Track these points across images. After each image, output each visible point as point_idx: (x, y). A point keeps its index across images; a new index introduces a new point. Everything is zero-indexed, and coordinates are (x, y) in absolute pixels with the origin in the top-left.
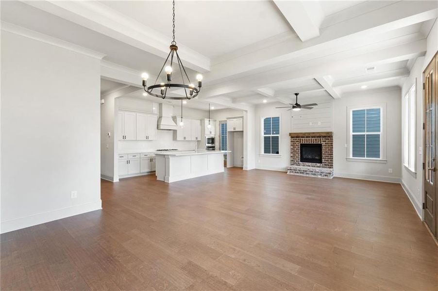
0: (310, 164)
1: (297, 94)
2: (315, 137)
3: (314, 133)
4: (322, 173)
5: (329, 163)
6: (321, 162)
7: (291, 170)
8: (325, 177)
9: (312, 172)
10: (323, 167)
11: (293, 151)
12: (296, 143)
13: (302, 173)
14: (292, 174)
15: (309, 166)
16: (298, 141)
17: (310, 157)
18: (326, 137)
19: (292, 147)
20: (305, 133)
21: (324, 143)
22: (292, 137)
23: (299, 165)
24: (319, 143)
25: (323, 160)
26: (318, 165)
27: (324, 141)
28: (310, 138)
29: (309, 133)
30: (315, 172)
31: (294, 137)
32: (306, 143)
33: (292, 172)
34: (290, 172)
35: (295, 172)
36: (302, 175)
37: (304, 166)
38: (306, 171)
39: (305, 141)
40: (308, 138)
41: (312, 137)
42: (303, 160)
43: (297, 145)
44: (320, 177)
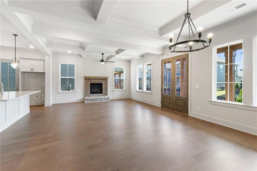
0: (96, 95)
1: (103, 54)
2: (99, 79)
3: (99, 77)
4: (105, 98)
5: (106, 93)
6: (102, 93)
7: (88, 100)
8: (107, 101)
9: (100, 99)
10: (103, 96)
11: (85, 88)
12: (88, 83)
13: (95, 100)
14: (88, 102)
15: (96, 96)
16: (89, 82)
17: (95, 91)
18: (104, 79)
19: (85, 85)
20: (95, 77)
21: (104, 82)
22: (85, 79)
23: (90, 96)
24: (101, 82)
25: (103, 91)
26: (101, 95)
27: (103, 82)
28: (97, 80)
29: (97, 77)
30: (102, 99)
31: (87, 79)
32: (94, 83)
33: (88, 101)
34: (87, 101)
35: (90, 101)
36: (94, 102)
37: (93, 96)
38: (96, 99)
39: (93, 82)
40: (95, 80)
41: (98, 79)
42: (92, 93)
43: (88, 84)
44: (104, 101)
